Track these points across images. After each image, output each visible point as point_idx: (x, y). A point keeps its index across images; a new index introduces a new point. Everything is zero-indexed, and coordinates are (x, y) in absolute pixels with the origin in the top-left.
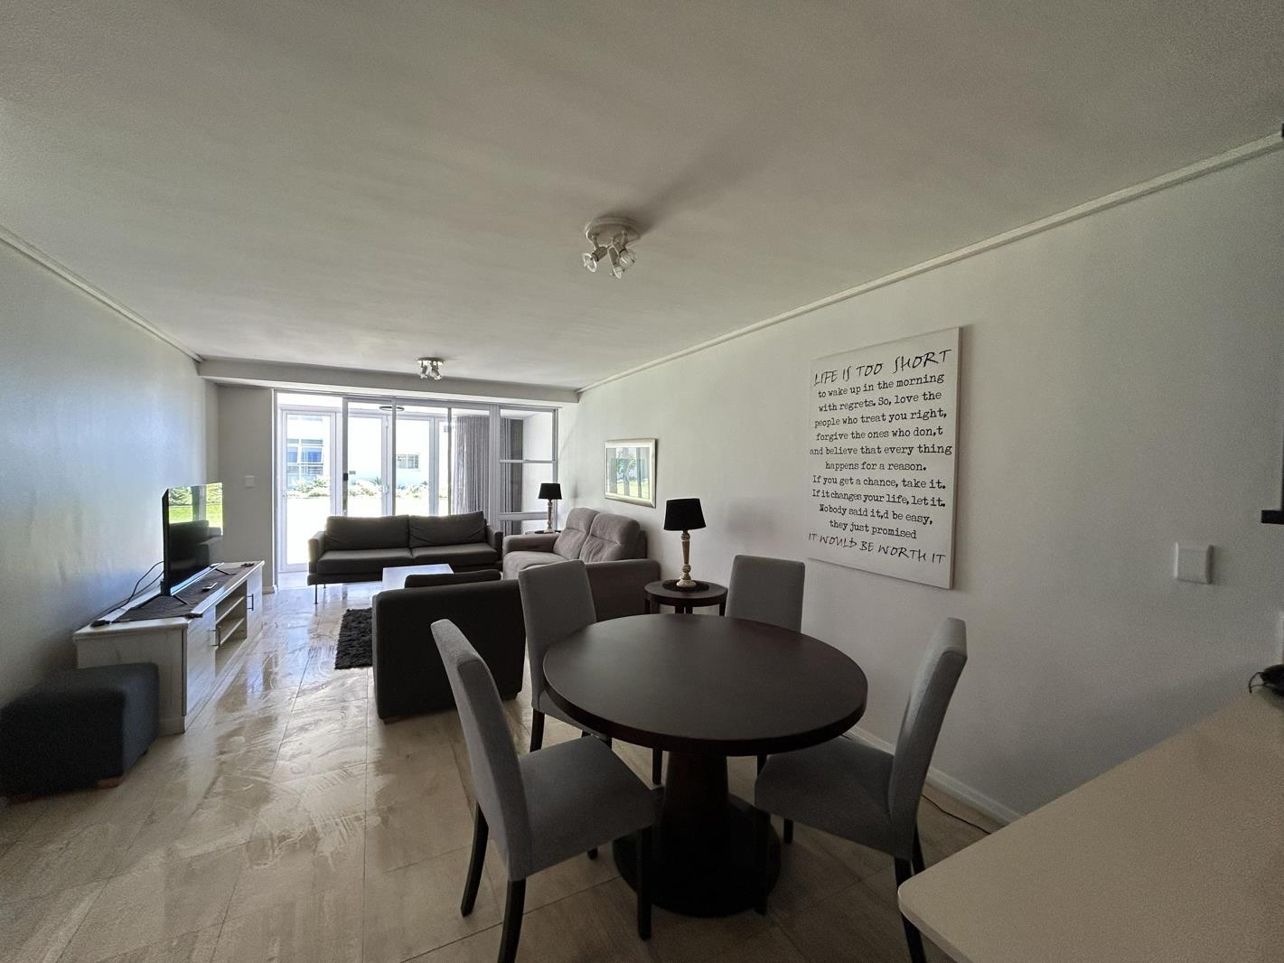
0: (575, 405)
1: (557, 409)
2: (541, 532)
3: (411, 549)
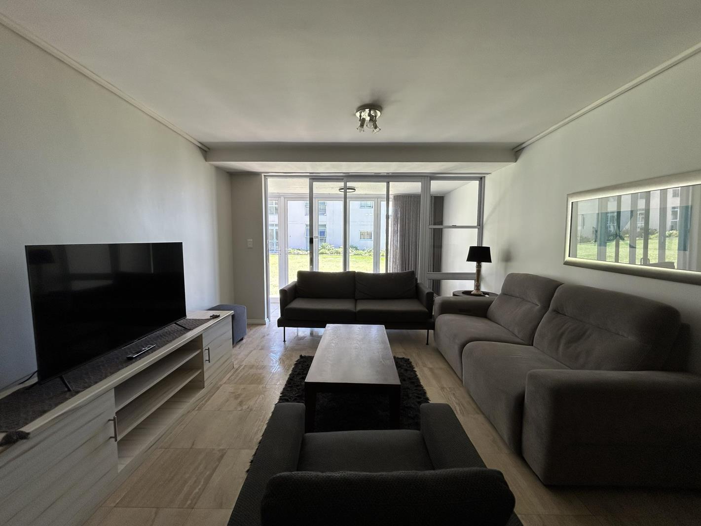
0: (512, 165)
1: (484, 177)
2: (468, 293)
3: (356, 300)
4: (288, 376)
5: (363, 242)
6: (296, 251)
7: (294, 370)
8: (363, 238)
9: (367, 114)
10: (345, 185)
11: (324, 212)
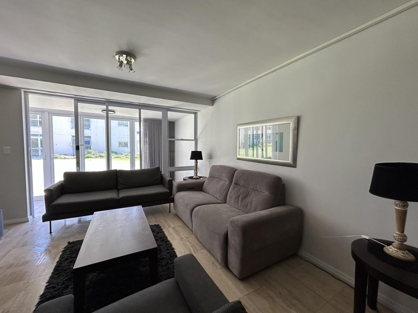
0: (212, 107)
1: (197, 112)
2: (191, 178)
3: (118, 190)
4: (55, 264)
5: (121, 149)
6: (63, 156)
7: (61, 257)
8: (121, 146)
9: (124, 59)
10: (107, 108)
11: (89, 127)
